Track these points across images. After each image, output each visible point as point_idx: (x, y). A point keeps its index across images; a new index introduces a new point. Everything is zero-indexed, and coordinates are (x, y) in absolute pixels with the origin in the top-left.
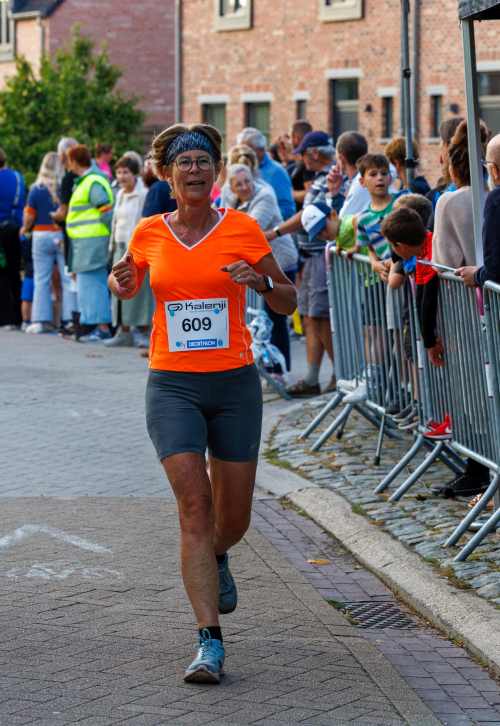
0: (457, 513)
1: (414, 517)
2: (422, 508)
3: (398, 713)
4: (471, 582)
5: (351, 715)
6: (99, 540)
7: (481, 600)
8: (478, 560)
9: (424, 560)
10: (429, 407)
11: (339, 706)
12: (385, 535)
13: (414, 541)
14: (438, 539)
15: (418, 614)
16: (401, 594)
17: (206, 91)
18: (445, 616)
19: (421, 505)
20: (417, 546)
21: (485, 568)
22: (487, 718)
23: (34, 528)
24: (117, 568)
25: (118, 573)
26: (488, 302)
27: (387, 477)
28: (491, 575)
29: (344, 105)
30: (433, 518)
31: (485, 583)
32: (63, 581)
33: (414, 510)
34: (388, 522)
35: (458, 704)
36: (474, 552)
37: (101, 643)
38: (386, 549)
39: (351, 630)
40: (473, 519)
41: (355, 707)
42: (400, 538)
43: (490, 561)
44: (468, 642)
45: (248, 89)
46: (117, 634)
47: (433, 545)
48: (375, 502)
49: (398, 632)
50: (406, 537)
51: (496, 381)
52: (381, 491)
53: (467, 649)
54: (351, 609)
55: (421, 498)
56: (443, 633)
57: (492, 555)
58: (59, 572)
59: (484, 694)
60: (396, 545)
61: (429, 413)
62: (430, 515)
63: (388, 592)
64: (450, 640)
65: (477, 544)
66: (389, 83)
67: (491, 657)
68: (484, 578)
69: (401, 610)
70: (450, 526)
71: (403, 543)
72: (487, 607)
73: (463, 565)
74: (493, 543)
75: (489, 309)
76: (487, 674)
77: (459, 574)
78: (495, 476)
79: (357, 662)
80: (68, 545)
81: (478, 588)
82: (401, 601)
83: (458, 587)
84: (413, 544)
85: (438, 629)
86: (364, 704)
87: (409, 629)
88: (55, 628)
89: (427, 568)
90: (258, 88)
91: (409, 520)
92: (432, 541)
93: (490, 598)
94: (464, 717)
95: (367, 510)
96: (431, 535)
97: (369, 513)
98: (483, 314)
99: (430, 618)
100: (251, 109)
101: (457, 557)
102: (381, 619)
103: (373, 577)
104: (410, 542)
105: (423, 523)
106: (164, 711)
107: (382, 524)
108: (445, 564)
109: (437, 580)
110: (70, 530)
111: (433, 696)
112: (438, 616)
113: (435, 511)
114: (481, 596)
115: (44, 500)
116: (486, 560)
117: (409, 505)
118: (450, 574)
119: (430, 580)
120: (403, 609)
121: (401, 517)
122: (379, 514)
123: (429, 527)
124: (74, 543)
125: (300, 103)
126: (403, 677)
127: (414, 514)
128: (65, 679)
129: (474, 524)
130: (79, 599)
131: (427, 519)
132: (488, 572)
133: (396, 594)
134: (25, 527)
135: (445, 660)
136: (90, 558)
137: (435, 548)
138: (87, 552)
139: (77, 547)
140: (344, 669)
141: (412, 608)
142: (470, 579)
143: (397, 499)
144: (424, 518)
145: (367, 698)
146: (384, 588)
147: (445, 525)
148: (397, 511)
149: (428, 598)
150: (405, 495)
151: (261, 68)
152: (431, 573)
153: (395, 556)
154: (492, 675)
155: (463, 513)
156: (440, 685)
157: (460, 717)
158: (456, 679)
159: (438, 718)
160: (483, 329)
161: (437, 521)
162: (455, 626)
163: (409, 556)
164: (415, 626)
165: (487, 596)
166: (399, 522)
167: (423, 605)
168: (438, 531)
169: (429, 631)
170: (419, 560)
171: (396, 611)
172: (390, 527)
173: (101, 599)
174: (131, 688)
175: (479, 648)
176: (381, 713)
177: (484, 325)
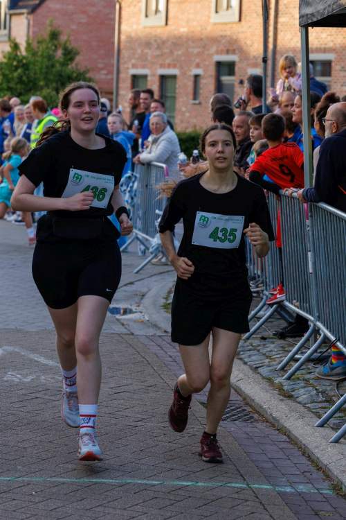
0: (286, 349)
1: (258, 351)
2: (264, 345)
3: (241, 475)
4: (293, 393)
5: (211, 476)
6: (52, 358)
8: (298, 379)
9: (264, 378)
10: (271, 279)
11: (203, 470)
12: (239, 362)
13: (258, 365)
14: (273, 365)
15: (258, 412)
16: (248, 399)
17: (134, 66)
18: (275, 414)
19: (263, 342)
20: (260, 370)
21: (302, 384)
22: (299, 481)
23: (10, 349)
26: (311, 212)
28: (306, 389)
29: (226, 79)
30: (271, 351)
31: (303, 394)
32: (28, 383)
33: (259, 346)
34: (242, 353)
35: (280, 471)
36: (296, 374)
37: (50, 424)
38: (239, 370)
40: (296, 353)
41: (213, 470)
42: (249, 363)
43: (307, 381)
44: (290, 431)
45: (162, 66)
47: (271, 368)
49: (244, 424)
50: (253, 363)
51: (314, 263)
53: (288, 436)
55: (264, 338)
56: (273, 426)
57: (308, 376)
58: (25, 378)
59: (297, 465)
60: (243, 367)
61: (271, 283)
62: (269, 349)
63: (239, 398)
64: (278, 430)
65: (298, 369)
66: (255, 65)
67: (303, 442)
68: (302, 391)
70: (281, 357)
71: (251, 367)
72: (302, 409)
73: (289, 381)
74: (309, 369)
75: (311, 216)
76: (301, 453)
77: (285, 388)
78: (312, 325)
80: (31, 360)
81: (297, 397)
82: (247, 404)
83: (285, 396)
84: (257, 368)
85: (271, 423)
86: (219, 469)
87: (252, 422)
88: (21, 413)
89: (265, 383)
90: (169, 66)
91: (255, 352)
92: (269, 366)
93: (305, 404)
94: (284, 479)
96: (269, 362)
98: (308, 219)
99: (266, 416)
100: (163, 78)
101: (284, 377)
102: (233, 415)
104: (255, 366)
105: (264, 355)
108: (277, 381)
109: (271, 391)
110: (34, 351)
111: (265, 465)
112: (271, 415)
113: (273, 347)
114: (300, 403)
115: (18, 331)
116: (304, 380)
117: (256, 342)
118: (280, 388)
119: (267, 392)
120: (249, 409)
121: (250, 350)
123: (267, 357)
124: (36, 359)
125: (197, 77)
126: (245, 453)
127: (258, 348)
128: (26, 446)
129: (297, 356)
130: (38, 396)
131: (267, 352)
132: (304, 387)
133: (244, 399)
134: (5, 348)
135: (274, 443)
136: (46, 369)
137: (271, 371)
138: (44, 365)
139: (38, 362)
141: (254, 409)
142: (294, 391)
143: (248, 338)
144: (264, 351)
146: (237, 395)
147: (278, 356)
148: (248, 346)
149: (265, 403)
150: (254, 336)
151: (171, 52)
152: (267, 387)
153: (245, 375)
154: (304, 454)
155: (290, 349)
156: (270, 459)
157: (281, 479)
158: (281, 455)
159: (267, 480)
160: (308, 229)
161: (274, 353)
162: (282, 421)
163: (254, 375)
164: (255, 420)
165: (303, 402)
166: (249, 353)
167: (261, 407)
168: (274, 360)
169: (265, 424)
170: (260, 378)
171: (244, 410)
172: (243, 356)
173: (52, 396)
174: (69, 453)
175: (296, 435)
176: (230, 475)
177: (308, 226)
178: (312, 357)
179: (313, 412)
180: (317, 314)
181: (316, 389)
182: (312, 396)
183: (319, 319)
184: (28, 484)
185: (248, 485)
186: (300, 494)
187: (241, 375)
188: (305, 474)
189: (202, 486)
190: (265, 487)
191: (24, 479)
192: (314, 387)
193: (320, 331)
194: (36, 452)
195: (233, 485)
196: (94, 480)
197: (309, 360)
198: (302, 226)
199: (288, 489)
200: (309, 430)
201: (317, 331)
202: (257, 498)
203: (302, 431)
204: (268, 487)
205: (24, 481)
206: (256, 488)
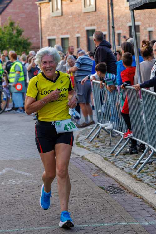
0: (135, 159)
1: (123, 161)
2: (125, 158)
3: (124, 219)
4: (142, 179)
5: (110, 220)
6: (28, 172)
7: (145, 184)
8: (143, 172)
9: (127, 173)
11: (106, 218)
12: (114, 166)
13: (123, 167)
14: (130, 167)
15: (127, 189)
16: (121, 184)
17: (49, 35)
18: (135, 189)
19: (124, 157)
20: (124, 169)
21: (146, 175)
22: (150, 219)
23: (8, 169)
24: (34, 180)
25: (35, 181)
26: (142, 95)
27: (113, 149)
28: (148, 176)
29: (91, 38)
30: (128, 160)
31: (147, 179)
32: (19, 184)
33: (122, 158)
34: (115, 162)
35: (141, 215)
36: (142, 170)
38: (115, 170)
39: (107, 195)
40: (141, 160)
41: (111, 218)
42: (119, 167)
43: (147, 172)
44: (143, 197)
45: (62, 34)
46: (37, 200)
47: (130, 168)
48: (110, 156)
49: (121, 195)
50: (121, 166)
51: (146, 118)
52: (112, 153)
53: (142, 199)
54: (106, 189)
55: (124, 155)
56: (135, 195)
57: (148, 170)
58: (17, 182)
59: (149, 212)
60: (118, 169)
62: (127, 160)
63: (117, 183)
64: (137, 196)
65: (143, 167)
66: (105, 30)
67: (150, 201)
68: (146, 178)
69: (121, 188)
70: (134, 163)
71: (120, 168)
72: (147, 186)
73: (139, 174)
74: (147, 167)
75: (143, 97)
76: (149, 206)
77: (138, 177)
78: (147, 147)
79: (110, 204)
80: (19, 174)
81: (144, 181)
82: (121, 186)
83: (138, 181)
84: (123, 169)
85: (133, 193)
86: (113, 217)
87: (124, 194)
88: (18, 199)
89: (128, 175)
90: (65, 34)
91: (121, 161)
93: (148, 183)
94: (143, 219)
95: (108, 159)
96: (128, 165)
97: (109, 160)
98: (141, 98)
99: (130, 190)
100: (63, 40)
101: (136, 172)
102: (115, 191)
103: (112, 179)
104: (122, 168)
105: (126, 162)
106: (54, 222)
107: (113, 163)
108: (133, 174)
109: (131, 179)
110: (19, 169)
111: (134, 213)
112: (133, 190)
113: (129, 158)
114: (145, 183)
115: (10, 161)
116: (146, 172)
117: (121, 157)
118: (135, 177)
119: (129, 179)
120: (122, 188)
121: (119, 161)
122: (112, 160)
124: (21, 173)
125: (78, 38)
126: (124, 208)
127: (122, 159)
128: (23, 214)
129: (141, 162)
130: (24, 190)
131: (127, 161)
133: (119, 184)
134: (6, 169)
135: (136, 202)
136: (26, 177)
137: (130, 169)
138: (25, 175)
140: (106, 207)
141: (125, 188)
142: (141, 178)
143: (117, 155)
144: (125, 160)
145: (114, 215)
146: (115, 182)
148: (117, 159)
149: (129, 184)
150: (119, 154)
151: (65, 27)
152: (129, 177)
153: (118, 172)
154: (151, 206)
155: (137, 158)
156: (135, 210)
157: (142, 219)
158: (140, 208)
159: (136, 220)
160: (141, 103)
161: (130, 161)
162: (138, 192)
163: (122, 172)
164: (126, 193)
165: (147, 183)
166: (118, 162)
167: (128, 187)
168: (130, 164)
169: (130, 194)
170: (125, 173)
171: (120, 189)
172: (116, 164)
173: (31, 189)
174: (43, 215)
175: (146, 198)
176: (119, 219)
177: (142, 102)
178: (149, 161)
179: (152, 187)
180: (149, 142)
181: (152, 176)
182: (151, 179)
183: (150, 143)
184: (26, 231)
185: (127, 223)
186: (152, 225)
187: (116, 173)
188: (153, 216)
189: (106, 225)
190: (136, 223)
191: (24, 229)
192: (151, 175)
193: (151, 149)
194: (27, 216)
195: (121, 224)
196: (56, 227)
197: (147, 163)
198: (139, 102)
199: (146, 224)
200: (151, 195)
201: (149, 149)
202: (132, 228)
203: (149, 196)
204: (137, 223)
205: (24, 230)
206: (131, 224)
